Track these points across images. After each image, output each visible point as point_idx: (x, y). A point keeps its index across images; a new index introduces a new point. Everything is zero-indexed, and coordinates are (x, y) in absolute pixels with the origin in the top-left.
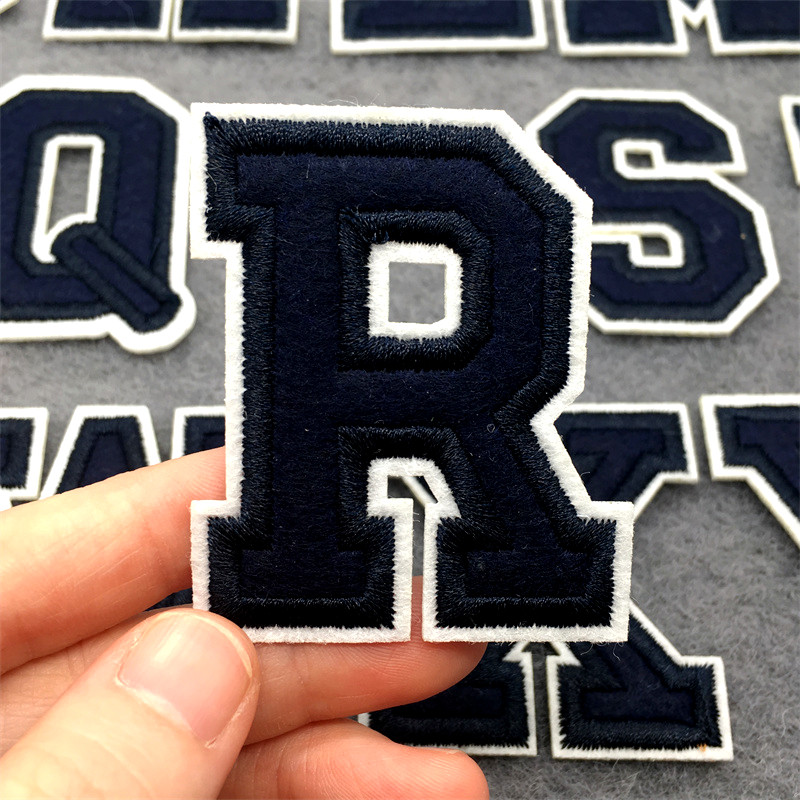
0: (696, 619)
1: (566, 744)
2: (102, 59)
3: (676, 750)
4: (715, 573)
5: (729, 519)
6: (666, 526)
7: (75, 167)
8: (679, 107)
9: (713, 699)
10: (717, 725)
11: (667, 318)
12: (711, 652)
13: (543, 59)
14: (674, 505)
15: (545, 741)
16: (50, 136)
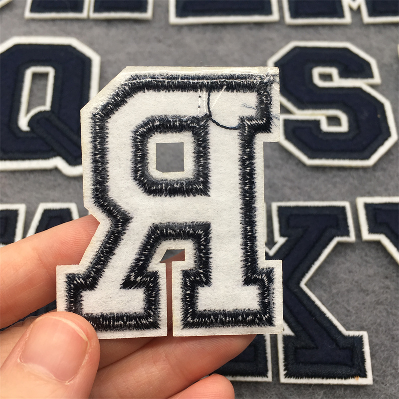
0: (354, 312)
1: (287, 376)
2: (54, 28)
3: (343, 379)
4: (364, 288)
5: (371, 261)
6: (339, 264)
7: (40, 83)
8: (346, 50)
9: (363, 353)
10: (365, 366)
11: (339, 158)
12: (362, 328)
13: (277, 27)
14: (343, 254)
15: (276, 374)
16: (28, 67)
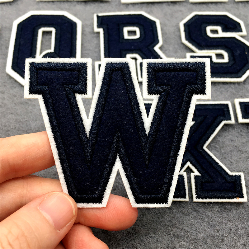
0: (235, 163)
1: (197, 197)
2: (53, 6)
3: (230, 199)
4: (240, 149)
5: (244, 134)
6: (225, 136)
7: (47, 37)
8: (226, 16)
9: (241, 184)
10: (242, 192)
11: (224, 77)
12: (240, 171)
13: (184, 4)
14: (228, 130)
15: (191, 197)
16: (40, 28)
